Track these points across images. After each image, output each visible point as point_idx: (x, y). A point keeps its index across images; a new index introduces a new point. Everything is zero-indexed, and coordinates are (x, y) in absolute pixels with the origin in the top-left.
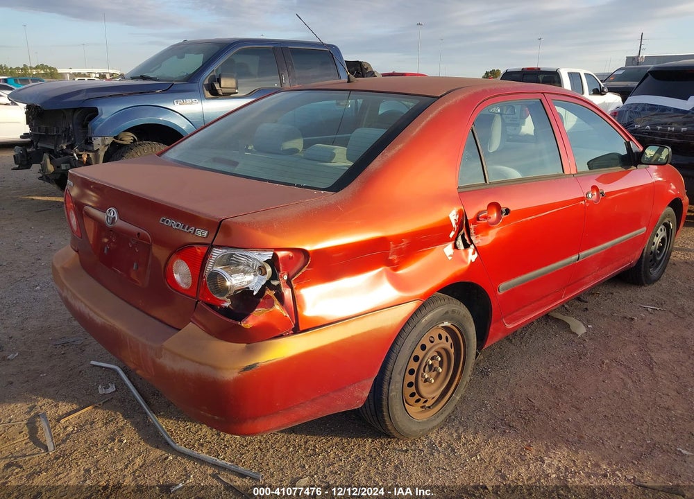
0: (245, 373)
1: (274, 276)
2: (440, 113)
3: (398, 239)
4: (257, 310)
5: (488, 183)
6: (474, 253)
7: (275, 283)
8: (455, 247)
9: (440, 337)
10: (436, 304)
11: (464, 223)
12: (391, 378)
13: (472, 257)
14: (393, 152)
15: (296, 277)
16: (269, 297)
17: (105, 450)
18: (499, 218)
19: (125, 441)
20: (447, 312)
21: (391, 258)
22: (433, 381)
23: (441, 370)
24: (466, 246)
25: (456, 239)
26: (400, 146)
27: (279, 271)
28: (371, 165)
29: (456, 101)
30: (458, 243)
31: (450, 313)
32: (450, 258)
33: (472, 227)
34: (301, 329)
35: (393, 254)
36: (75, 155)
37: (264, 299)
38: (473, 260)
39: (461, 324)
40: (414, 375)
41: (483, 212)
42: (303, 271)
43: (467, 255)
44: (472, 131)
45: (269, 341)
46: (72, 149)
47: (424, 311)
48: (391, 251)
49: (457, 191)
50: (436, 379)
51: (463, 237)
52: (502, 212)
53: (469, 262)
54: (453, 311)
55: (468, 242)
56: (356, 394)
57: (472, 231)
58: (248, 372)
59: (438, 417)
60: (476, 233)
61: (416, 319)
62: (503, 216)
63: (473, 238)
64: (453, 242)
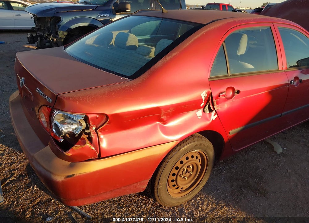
0: (68, 179)
1: (87, 128)
2: (203, 34)
3: (167, 108)
4: (75, 146)
5: (229, 75)
6: (215, 115)
7: (87, 131)
8: (204, 111)
9: (193, 157)
10: (190, 140)
11: (210, 98)
12: (160, 179)
13: (213, 117)
14: (171, 57)
15: (100, 129)
16: (84, 139)
17: (25, 192)
18: (233, 95)
19: (35, 188)
20: (197, 145)
21: (162, 118)
22: (187, 179)
23: (192, 173)
24: (210, 111)
25: (205, 107)
26: (175, 54)
27: (90, 125)
28: (156, 64)
29: (215, 28)
30: (205, 109)
31: (198, 146)
32: (199, 118)
33: (215, 101)
34: (102, 157)
35: (164, 115)
36: (51, 39)
37: (81, 139)
38: (214, 119)
39: (205, 151)
40: (175, 176)
41: (223, 92)
42: (104, 125)
43: (210, 116)
44: (223, 45)
45: (83, 163)
46: (50, 36)
47: (182, 145)
48: (162, 114)
49: (207, 80)
50: (188, 178)
51: (209, 106)
52: (235, 93)
53: (211, 120)
54: (201, 144)
55: (212, 109)
56: (138, 187)
57: (215, 103)
58: (69, 178)
59: (188, 196)
60: (217, 104)
61: (177, 149)
62: (236, 94)
63: (215, 107)
64: (203, 109)
